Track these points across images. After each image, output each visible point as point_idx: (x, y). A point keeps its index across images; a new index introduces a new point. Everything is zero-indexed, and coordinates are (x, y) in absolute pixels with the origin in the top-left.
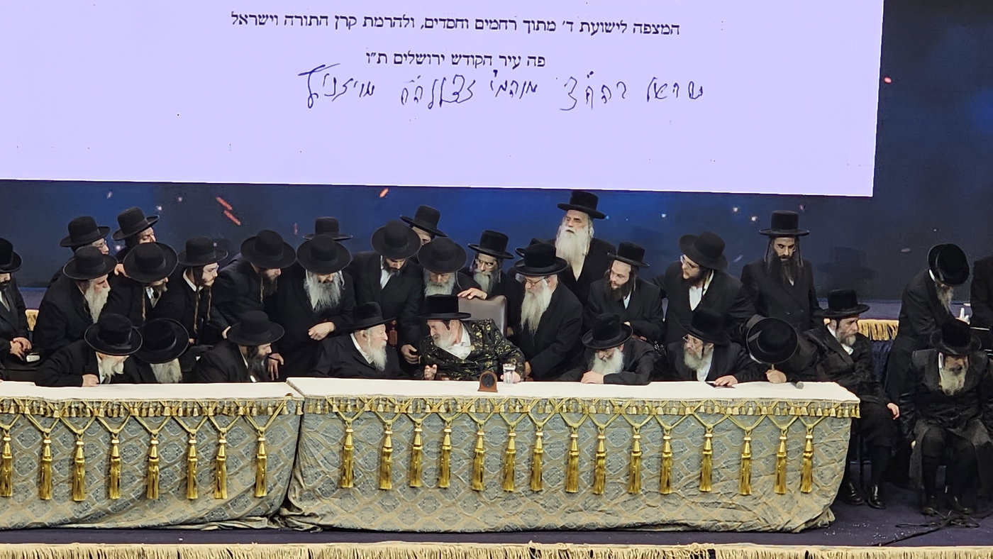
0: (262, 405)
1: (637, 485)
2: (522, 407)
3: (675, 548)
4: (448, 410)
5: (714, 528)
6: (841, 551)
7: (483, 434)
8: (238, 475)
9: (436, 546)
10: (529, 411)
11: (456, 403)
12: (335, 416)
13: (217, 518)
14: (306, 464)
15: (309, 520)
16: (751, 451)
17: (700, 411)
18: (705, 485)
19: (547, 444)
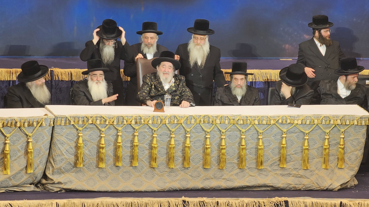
0: (31, 121)
1: (244, 164)
2: (178, 121)
3: (266, 200)
4: (136, 123)
5: (288, 188)
6: (361, 202)
7: (156, 136)
8: (16, 161)
9: (129, 200)
10: (182, 122)
11: (141, 119)
12: (72, 127)
13: (4, 186)
14: (56, 154)
15: (57, 186)
16: (309, 145)
17: (279, 122)
18: (283, 164)
19: (192, 141)
